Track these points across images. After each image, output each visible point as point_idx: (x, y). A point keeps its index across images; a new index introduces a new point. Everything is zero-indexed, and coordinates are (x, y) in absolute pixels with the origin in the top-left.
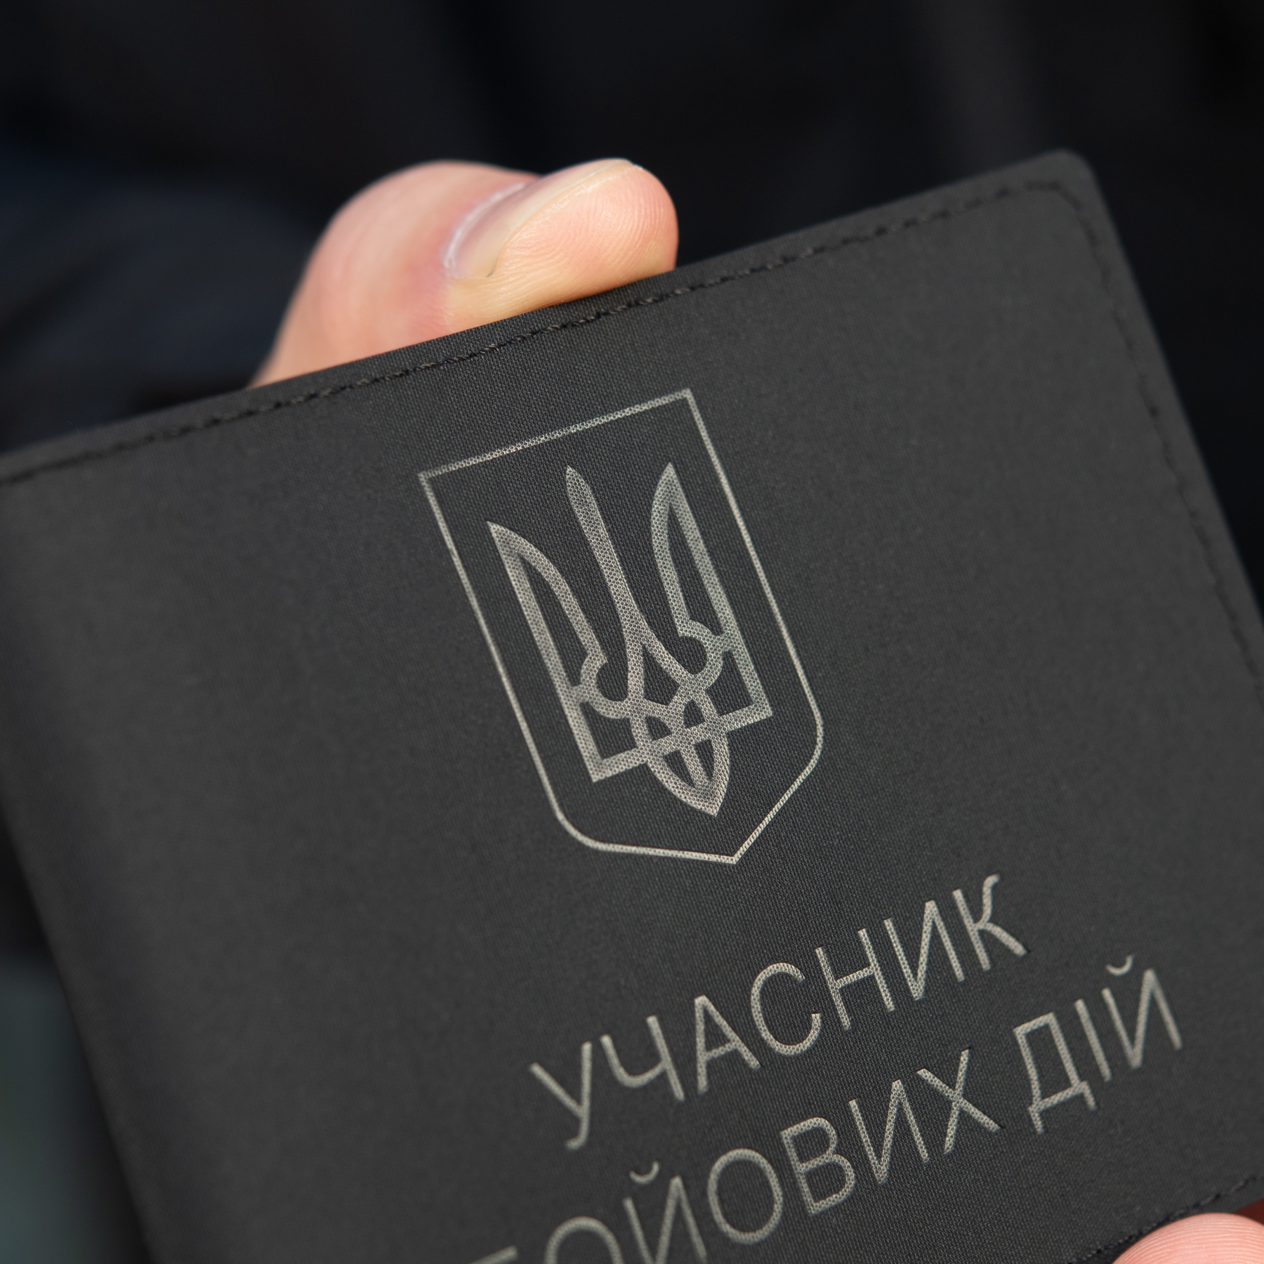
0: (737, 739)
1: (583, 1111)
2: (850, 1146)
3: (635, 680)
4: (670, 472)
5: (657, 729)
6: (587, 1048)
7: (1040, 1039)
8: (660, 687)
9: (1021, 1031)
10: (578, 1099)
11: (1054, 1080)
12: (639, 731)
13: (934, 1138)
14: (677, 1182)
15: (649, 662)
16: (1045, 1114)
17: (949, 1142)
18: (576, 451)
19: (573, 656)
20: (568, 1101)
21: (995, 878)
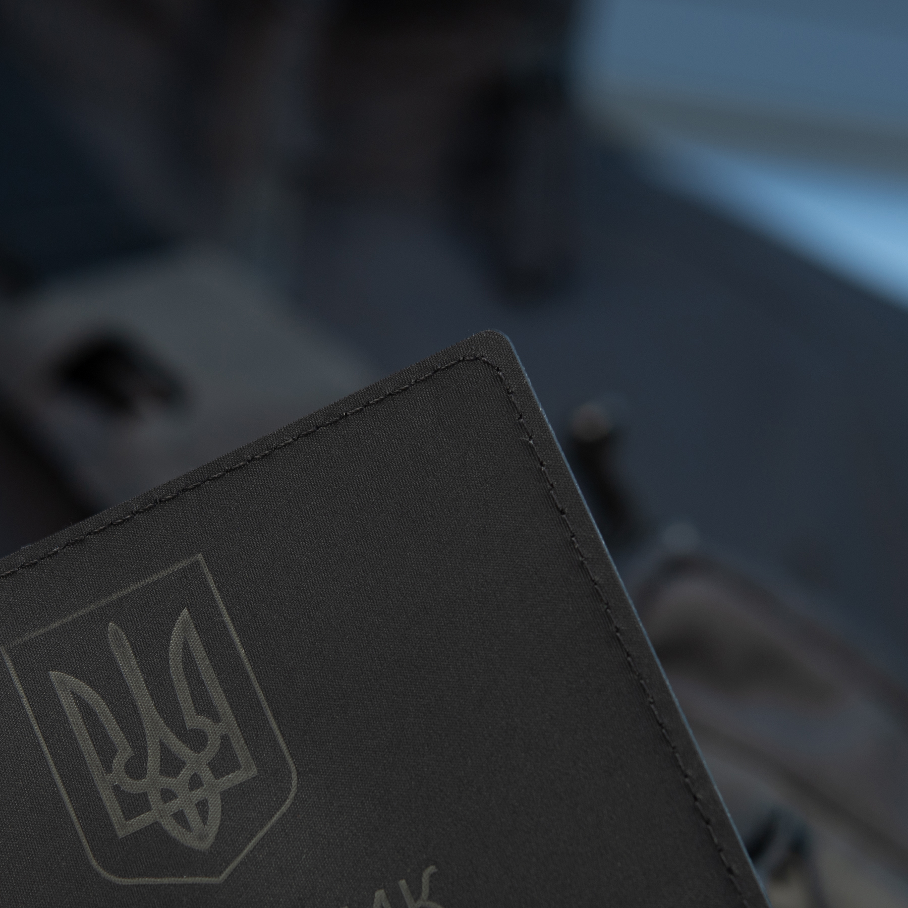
0: (226, 796)
3: (154, 762)
4: (185, 613)
5: (167, 795)
12: (154, 798)
15: (164, 749)
19: (106, 751)
21: (432, 869)
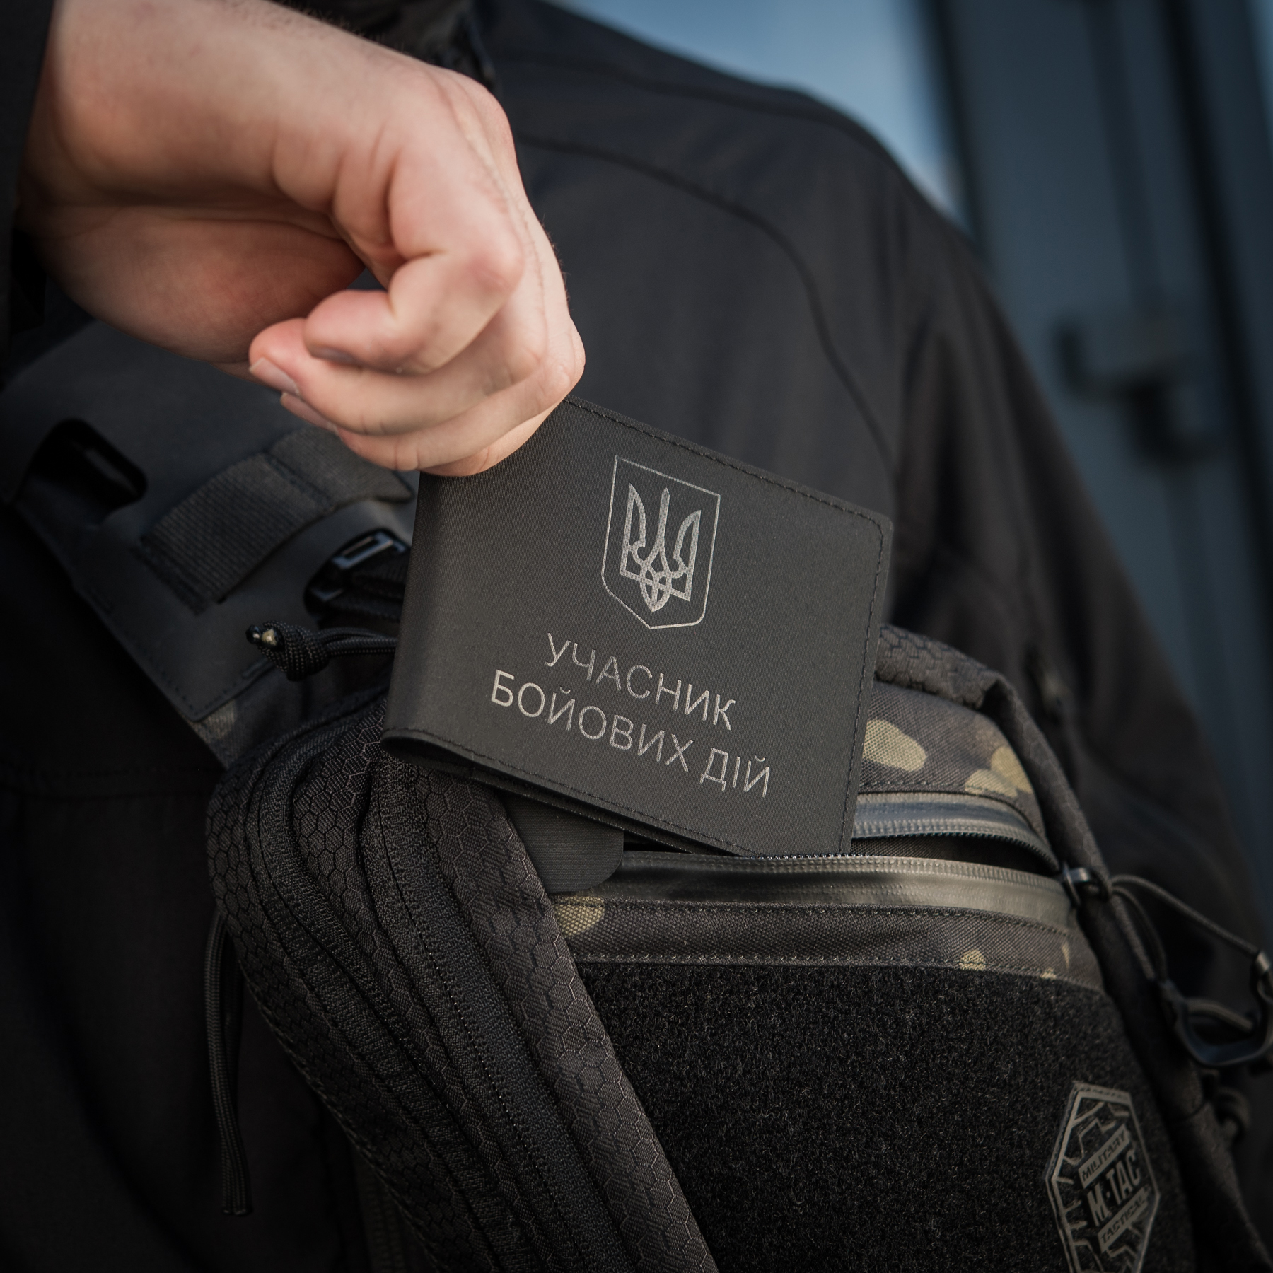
0: (672, 597)
1: (557, 658)
2: (635, 735)
3: (651, 558)
4: (699, 513)
5: (649, 576)
6: (568, 642)
7: (719, 758)
8: (657, 566)
9: (714, 751)
10: (557, 654)
11: (716, 771)
12: (643, 572)
13: (666, 756)
14: (573, 701)
15: (658, 557)
16: (706, 780)
17: (668, 763)
18: (674, 488)
19: (635, 537)
20: (554, 653)
21: (734, 702)
